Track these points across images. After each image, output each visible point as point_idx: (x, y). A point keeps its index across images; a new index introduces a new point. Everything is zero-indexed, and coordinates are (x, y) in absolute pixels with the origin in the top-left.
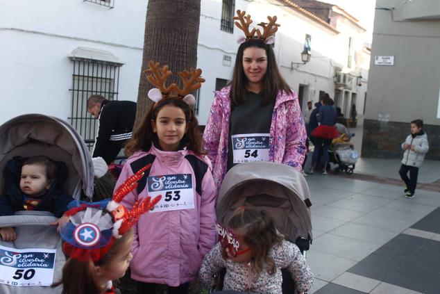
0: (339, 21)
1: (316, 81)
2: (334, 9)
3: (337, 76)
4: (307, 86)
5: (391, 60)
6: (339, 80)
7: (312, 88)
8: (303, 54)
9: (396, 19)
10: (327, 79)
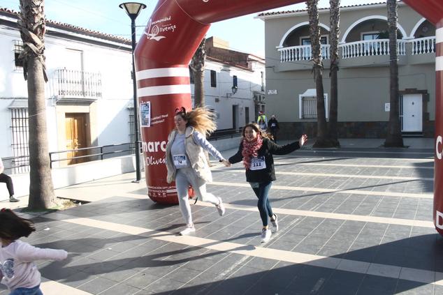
0: (253, 64)
1: (242, 102)
2: (250, 57)
3: (255, 97)
4: (237, 106)
5: (276, 92)
6: (256, 99)
7: (240, 107)
8: (233, 88)
9: (276, 71)
10: (250, 100)
